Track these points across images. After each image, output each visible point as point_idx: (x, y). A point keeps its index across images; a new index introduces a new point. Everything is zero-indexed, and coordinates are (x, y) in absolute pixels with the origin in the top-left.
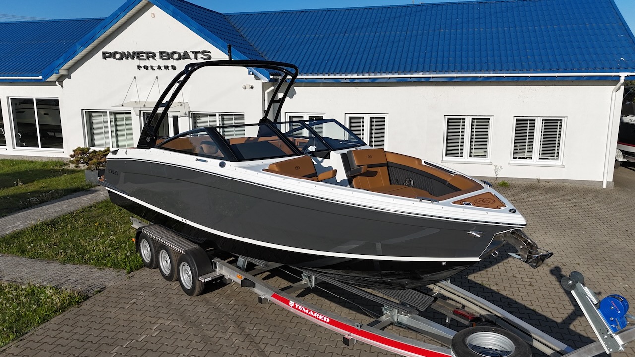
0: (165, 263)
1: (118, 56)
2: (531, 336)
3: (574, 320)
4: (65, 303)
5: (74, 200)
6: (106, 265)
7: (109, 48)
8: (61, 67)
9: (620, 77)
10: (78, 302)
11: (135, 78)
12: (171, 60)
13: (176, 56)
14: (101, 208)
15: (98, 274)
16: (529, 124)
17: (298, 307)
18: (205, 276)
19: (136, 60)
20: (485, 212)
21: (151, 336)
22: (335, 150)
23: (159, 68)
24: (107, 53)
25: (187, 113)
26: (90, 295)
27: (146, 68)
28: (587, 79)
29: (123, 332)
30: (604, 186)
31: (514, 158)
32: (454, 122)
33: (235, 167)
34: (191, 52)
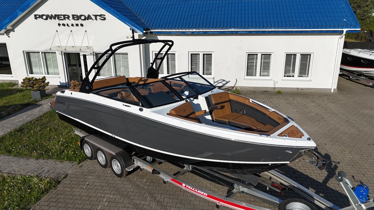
0: (101, 158)
1: (44, 17)
2: (314, 198)
3: (329, 180)
4: (46, 187)
5: (29, 112)
6: (64, 159)
7: (39, 12)
8: (7, 24)
9: (343, 31)
10: (54, 186)
11: (57, 31)
12: (80, 20)
13: (83, 18)
14: (47, 117)
15: (60, 166)
16: (292, 57)
17: (188, 187)
18: (129, 167)
19: (57, 20)
20: (295, 141)
21: (104, 206)
22: (200, 94)
23: (72, 25)
24: (37, 15)
25: (92, 53)
26: (60, 180)
27: (64, 25)
28: (325, 32)
29: (87, 204)
30: (332, 91)
31: (285, 76)
32: (251, 57)
33: (150, 112)
34: (93, 15)
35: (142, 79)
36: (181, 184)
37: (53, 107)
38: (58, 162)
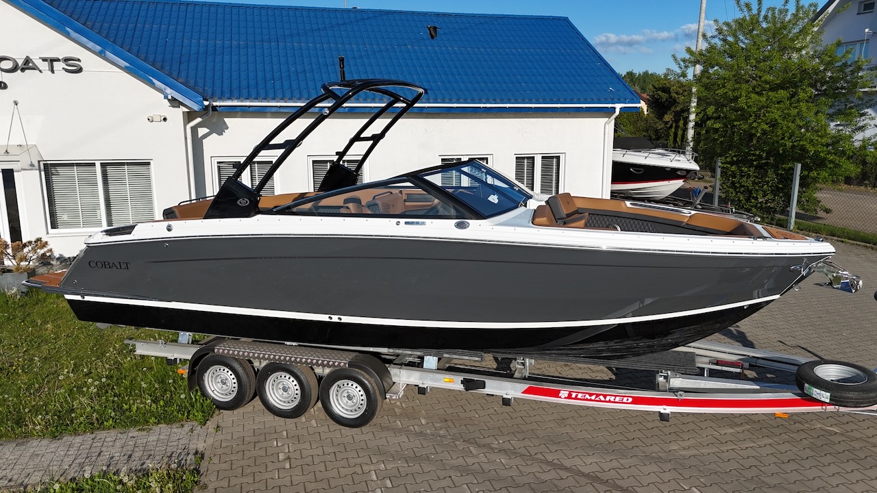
0: (279, 393)
6: (146, 422)
9: (615, 108)
15: (152, 438)
16: (526, 163)
17: (577, 395)
20: (808, 244)
21: (387, 488)
25: (36, 164)
26: (192, 468)
28: (587, 111)
34: (40, 58)
36: (556, 394)
37: (58, 286)
38: (133, 432)
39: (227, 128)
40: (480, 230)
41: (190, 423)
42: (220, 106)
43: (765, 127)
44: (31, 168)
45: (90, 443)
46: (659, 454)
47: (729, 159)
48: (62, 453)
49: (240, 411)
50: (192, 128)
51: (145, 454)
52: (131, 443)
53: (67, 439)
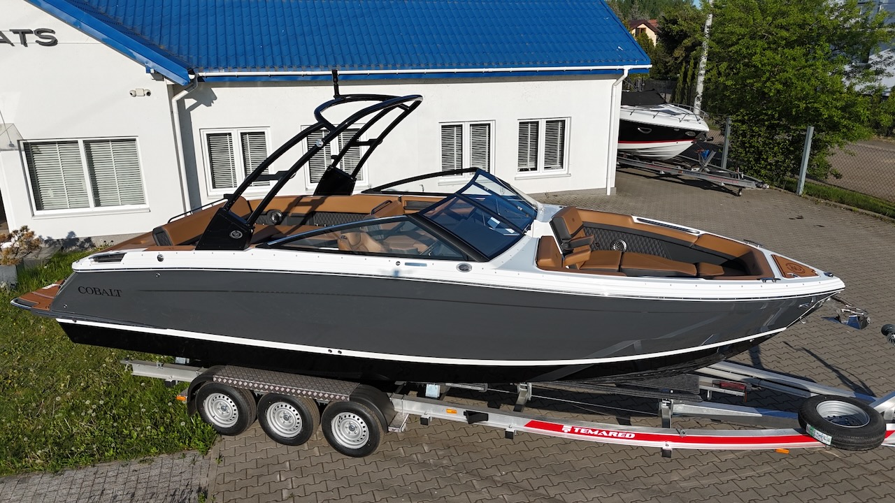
0: (281, 421)
6: (148, 452)
9: (623, 70)
16: (530, 128)
17: (580, 430)
25: (16, 144)
28: (594, 74)
30: (609, 194)
31: (520, 170)
32: (449, 131)
33: (495, 271)
34: (10, 30)
35: (303, 200)
36: (559, 428)
37: (48, 309)
38: (135, 465)
39: (216, 98)
40: (483, 274)
41: (192, 452)
42: (207, 77)
43: (780, 87)
44: (10, 148)
45: (92, 478)
46: (661, 487)
47: (739, 118)
48: (65, 492)
49: (242, 436)
50: (178, 101)
51: (148, 492)
52: (133, 478)
53: (69, 473)
